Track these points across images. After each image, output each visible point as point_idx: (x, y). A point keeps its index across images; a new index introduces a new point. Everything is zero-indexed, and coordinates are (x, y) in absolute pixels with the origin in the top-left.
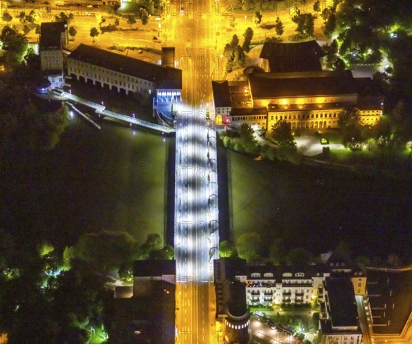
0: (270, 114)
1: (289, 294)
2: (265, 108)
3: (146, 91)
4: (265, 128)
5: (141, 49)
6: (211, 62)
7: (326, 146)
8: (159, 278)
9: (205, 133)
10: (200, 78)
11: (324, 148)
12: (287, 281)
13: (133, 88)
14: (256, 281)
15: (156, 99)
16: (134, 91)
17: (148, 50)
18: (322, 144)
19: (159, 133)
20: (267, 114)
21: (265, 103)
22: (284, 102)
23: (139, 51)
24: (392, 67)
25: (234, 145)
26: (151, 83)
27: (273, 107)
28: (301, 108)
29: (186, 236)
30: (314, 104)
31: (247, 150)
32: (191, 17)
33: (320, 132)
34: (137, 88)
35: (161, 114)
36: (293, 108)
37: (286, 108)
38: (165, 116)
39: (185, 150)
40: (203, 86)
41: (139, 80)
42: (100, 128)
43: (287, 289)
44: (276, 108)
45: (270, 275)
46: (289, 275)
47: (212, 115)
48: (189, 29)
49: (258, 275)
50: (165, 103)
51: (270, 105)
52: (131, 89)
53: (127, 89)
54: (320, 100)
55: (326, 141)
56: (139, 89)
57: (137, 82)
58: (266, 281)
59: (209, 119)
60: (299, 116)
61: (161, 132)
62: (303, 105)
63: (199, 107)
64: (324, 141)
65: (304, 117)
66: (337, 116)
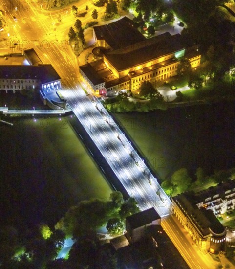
0: (133, 80)
1: (231, 204)
2: (127, 76)
3: (31, 87)
4: (129, 90)
5: (5, 56)
6: (61, 52)
7: (177, 91)
8: (150, 224)
9: (93, 106)
10: (62, 66)
11: (177, 93)
12: (228, 196)
13: (19, 88)
14: (209, 203)
15: (42, 91)
16: (21, 89)
17: (11, 55)
18: (173, 90)
19: (57, 116)
20: (131, 80)
21: (126, 72)
22: (139, 68)
23: (6, 58)
24: (182, 21)
25: (116, 109)
26: (34, 80)
27: (133, 74)
28: (151, 69)
29: (133, 186)
30: (158, 63)
31: (128, 110)
32: (24, 22)
33: (167, 82)
34: (23, 87)
35: (52, 101)
36: (146, 70)
37: (142, 72)
38: (56, 102)
39: (89, 124)
40: (68, 72)
41: (24, 80)
42: (12, 125)
43: (229, 202)
44: (135, 74)
45: (217, 196)
46: (229, 191)
47: (91, 91)
48: (28, 31)
49: (209, 198)
50: (50, 92)
51: (130, 73)
52: (17, 88)
53: (14, 89)
54: (161, 60)
55: (175, 88)
56: (24, 87)
57: (22, 82)
58: (215, 201)
59: (89, 95)
60: (151, 75)
61: (59, 114)
62: (152, 66)
63: (76, 88)
64: (174, 87)
65: (154, 75)
66: (175, 67)
